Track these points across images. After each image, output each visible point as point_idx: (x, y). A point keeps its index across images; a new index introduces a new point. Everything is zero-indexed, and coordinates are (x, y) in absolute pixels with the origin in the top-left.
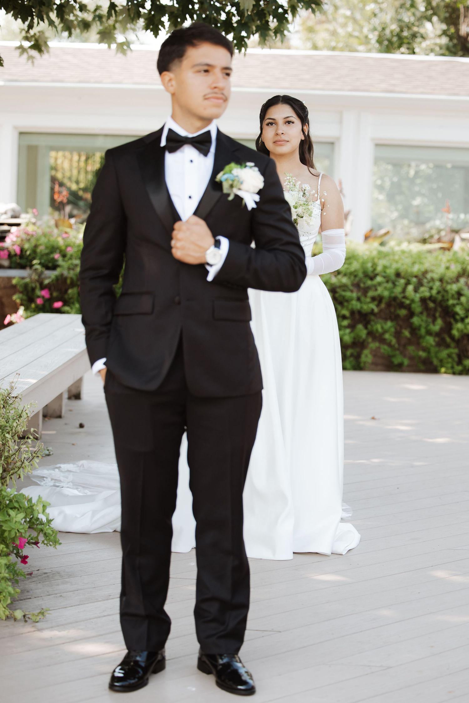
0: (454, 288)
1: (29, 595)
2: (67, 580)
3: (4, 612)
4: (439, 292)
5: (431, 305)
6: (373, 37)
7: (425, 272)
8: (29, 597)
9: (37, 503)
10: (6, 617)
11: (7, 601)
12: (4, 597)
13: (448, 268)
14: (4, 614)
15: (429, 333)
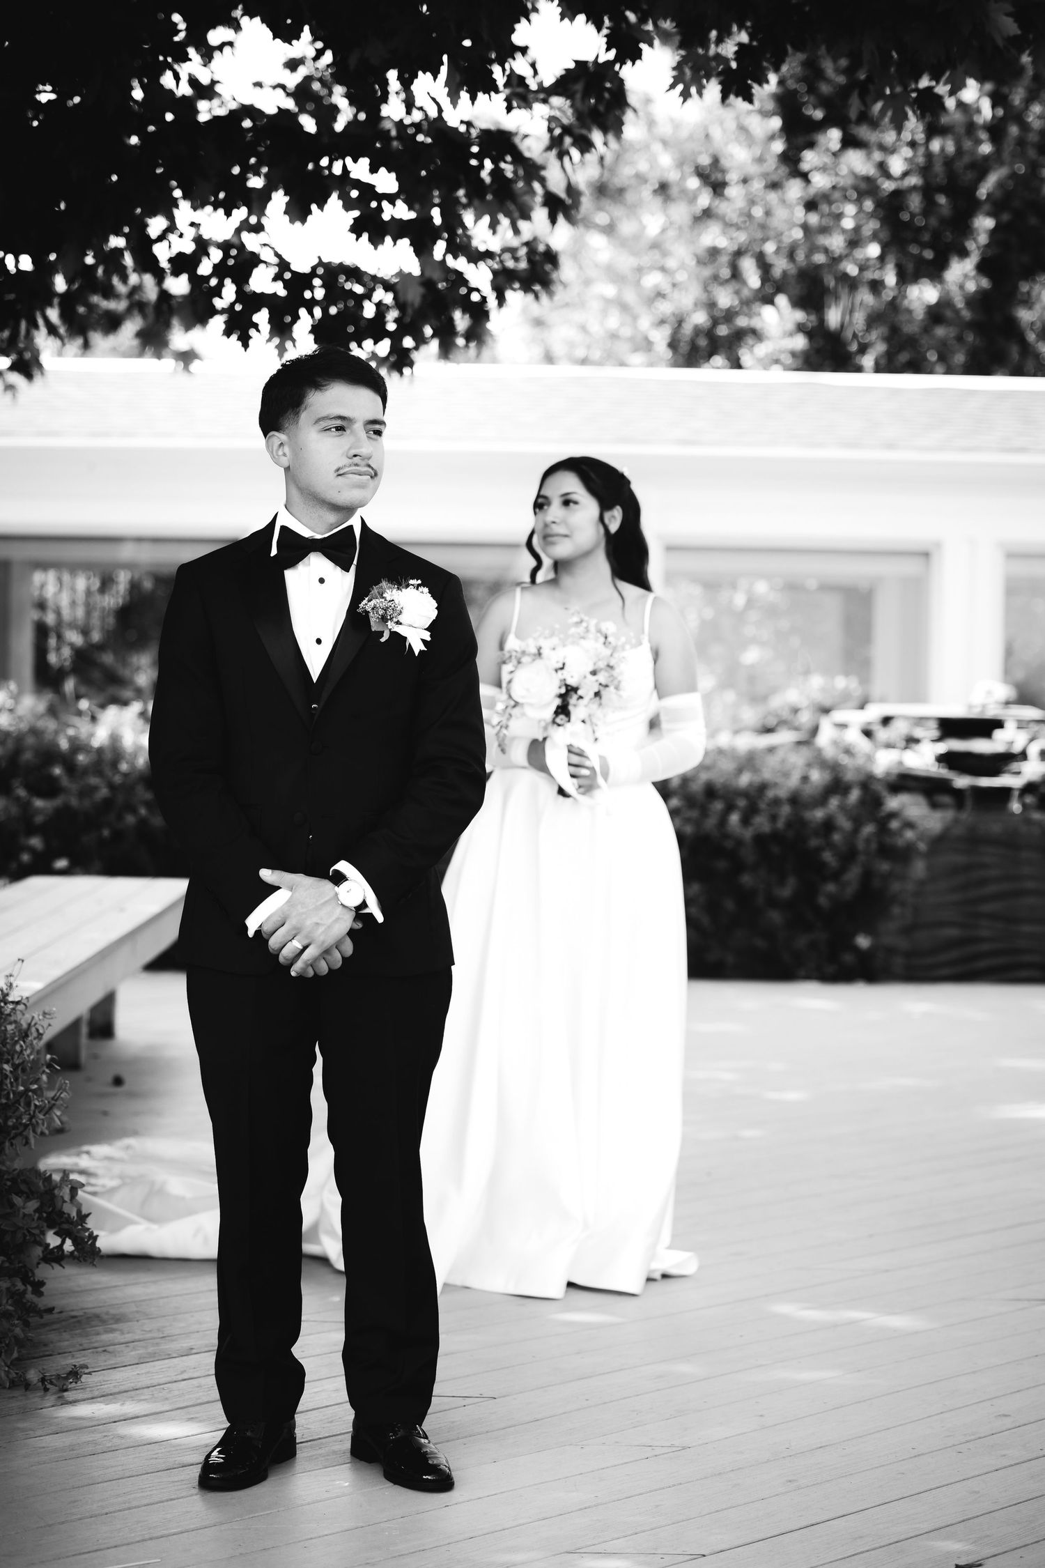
0: (819, 814)
1: (47, 1351)
2: (114, 1326)
3: (7, 1373)
4: (789, 824)
5: (776, 849)
6: (660, 338)
7: (763, 787)
8: (47, 1353)
9: (61, 1184)
10: (10, 1383)
11: (12, 1354)
12: (7, 1345)
13: (805, 779)
14: (8, 1377)
15: (773, 902)
